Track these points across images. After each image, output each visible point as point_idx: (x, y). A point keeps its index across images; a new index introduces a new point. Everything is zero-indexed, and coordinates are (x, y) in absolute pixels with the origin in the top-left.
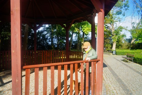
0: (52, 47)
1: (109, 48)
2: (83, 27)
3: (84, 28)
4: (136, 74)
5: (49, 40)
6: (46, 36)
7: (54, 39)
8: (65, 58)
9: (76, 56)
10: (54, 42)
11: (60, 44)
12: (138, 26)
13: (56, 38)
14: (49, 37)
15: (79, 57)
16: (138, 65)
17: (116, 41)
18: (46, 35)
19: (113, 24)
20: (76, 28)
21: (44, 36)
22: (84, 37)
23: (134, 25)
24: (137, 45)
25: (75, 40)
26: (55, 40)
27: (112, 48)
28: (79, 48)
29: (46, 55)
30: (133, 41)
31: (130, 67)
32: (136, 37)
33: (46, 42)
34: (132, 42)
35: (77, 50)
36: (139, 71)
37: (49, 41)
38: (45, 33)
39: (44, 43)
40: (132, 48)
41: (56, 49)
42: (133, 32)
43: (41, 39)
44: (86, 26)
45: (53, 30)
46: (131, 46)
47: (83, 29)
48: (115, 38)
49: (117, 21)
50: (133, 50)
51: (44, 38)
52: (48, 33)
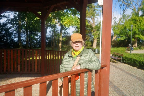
0: (20, 44)
1: (89, 45)
2: (62, 18)
3: (63, 20)
4: (131, 78)
5: (15, 35)
6: (11, 30)
7: (21, 34)
8: (36, 58)
9: (52, 56)
10: (22, 38)
11: (29, 40)
12: (119, 21)
13: (24, 33)
14: (15, 32)
15: (56, 58)
16: (127, 65)
17: (97, 38)
18: (10, 28)
19: (94, 18)
20: (53, 20)
21: (7, 30)
22: (62, 32)
23: (116, 21)
24: (119, 42)
25: (49, 36)
26: (23, 36)
27: (92, 45)
28: (54, 46)
29: (10, 55)
30: (114, 38)
31: (120, 69)
32: (119, 33)
33: (10, 38)
34: (113, 40)
35: (52, 48)
36: (133, 74)
37: (15, 37)
38: (9, 26)
39: (8, 40)
40: (114, 46)
41: (25, 47)
42: (115, 28)
43: (4, 34)
44: (66, 18)
45: (20, 22)
46: (113, 44)
47: (62, 22)
48: (96, 35)
49: (98, 15)
50: (115, 48)
51: (8, 33)
52: (13, 27)
